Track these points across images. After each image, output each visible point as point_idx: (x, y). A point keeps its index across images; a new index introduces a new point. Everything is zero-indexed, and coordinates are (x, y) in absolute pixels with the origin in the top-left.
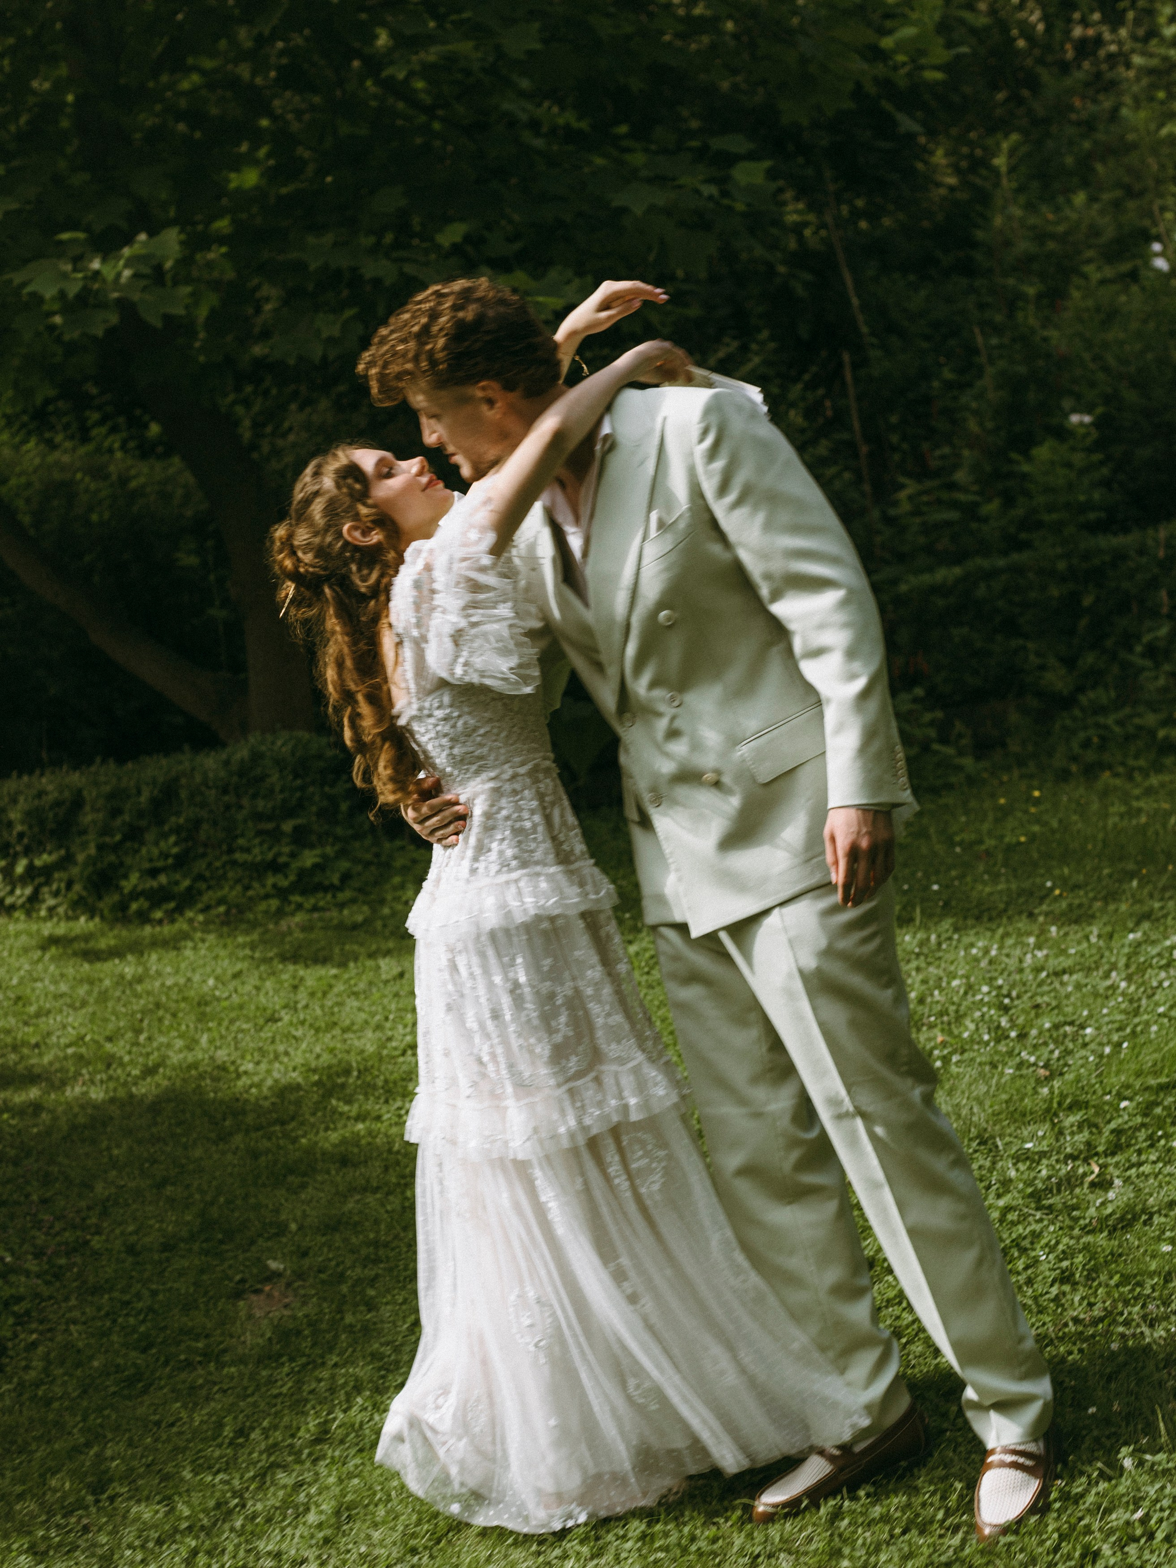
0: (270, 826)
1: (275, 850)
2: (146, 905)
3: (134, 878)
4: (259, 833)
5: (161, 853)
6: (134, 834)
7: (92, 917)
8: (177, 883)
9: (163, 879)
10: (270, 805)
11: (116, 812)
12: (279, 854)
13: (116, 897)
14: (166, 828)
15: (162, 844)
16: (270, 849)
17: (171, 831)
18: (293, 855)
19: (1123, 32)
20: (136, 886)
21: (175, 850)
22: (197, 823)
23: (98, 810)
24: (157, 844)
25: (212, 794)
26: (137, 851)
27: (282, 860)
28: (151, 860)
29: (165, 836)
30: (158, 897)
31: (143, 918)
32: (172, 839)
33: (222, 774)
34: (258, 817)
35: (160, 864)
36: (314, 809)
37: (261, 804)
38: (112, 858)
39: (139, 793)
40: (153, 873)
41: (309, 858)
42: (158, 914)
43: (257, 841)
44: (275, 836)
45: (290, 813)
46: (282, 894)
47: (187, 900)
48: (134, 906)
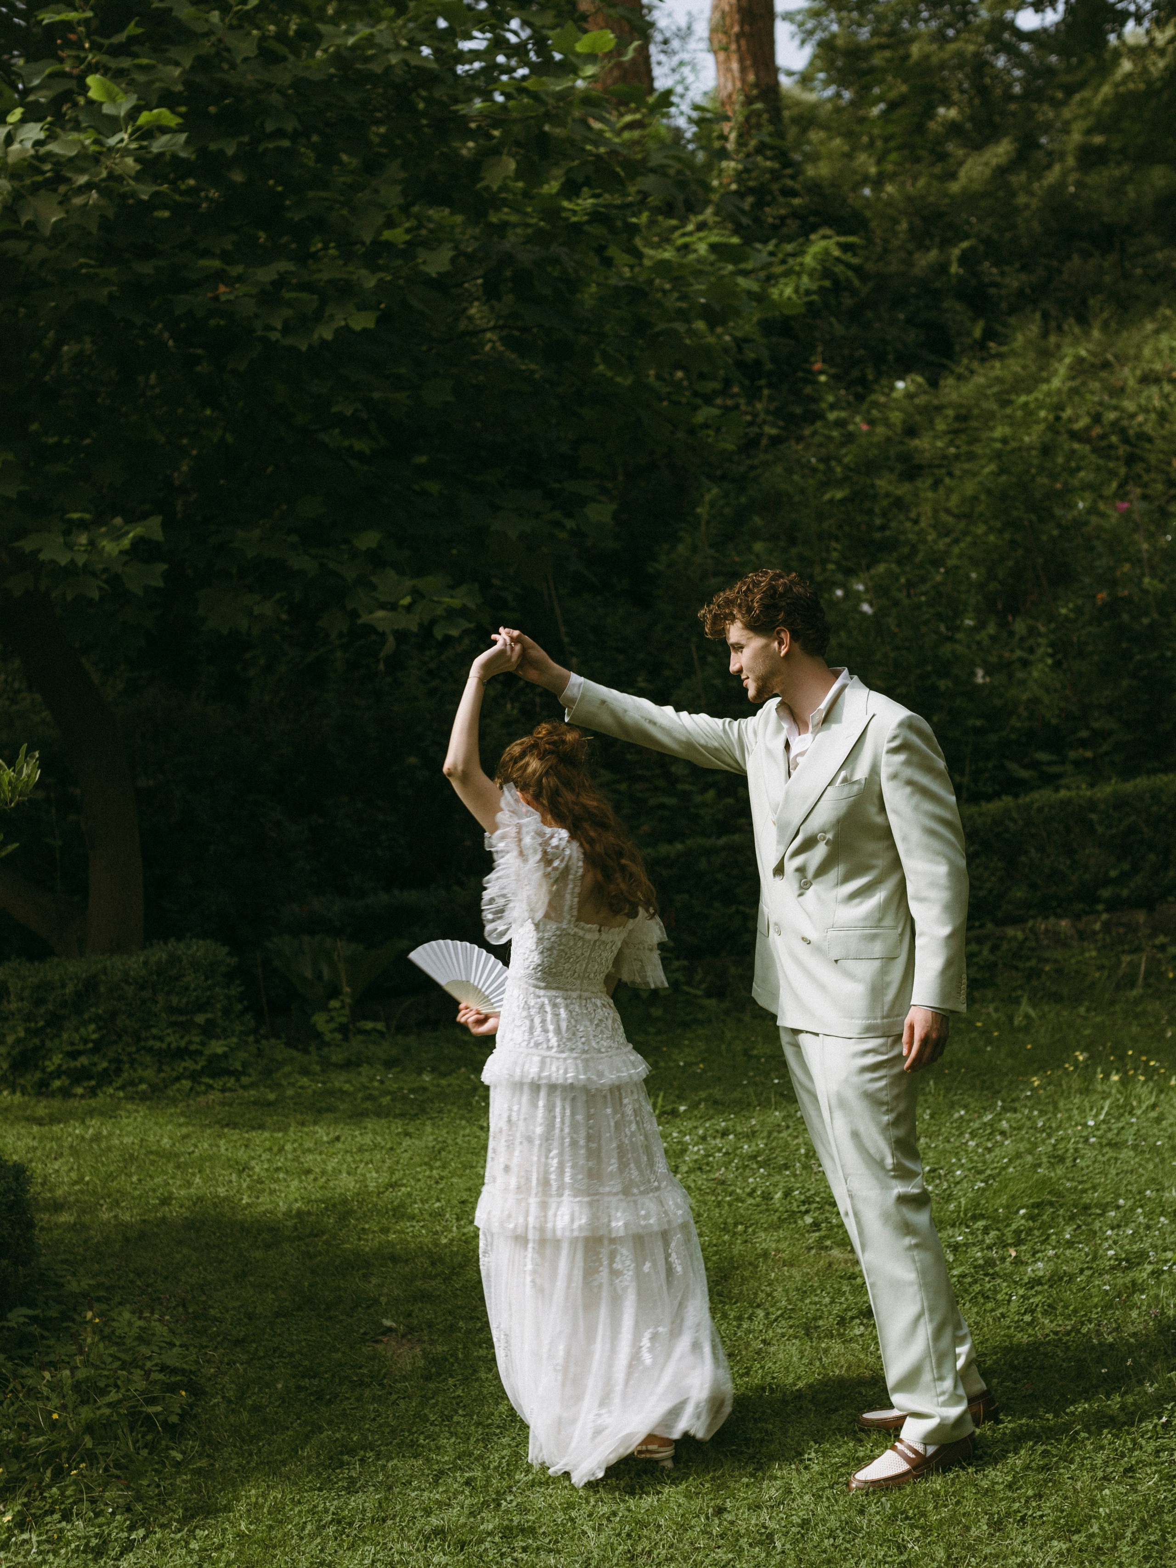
0: (182, 1018)
1: (186, 1039)
2: (67, 1082)
3: (57, 1059)
4: (173, 1024)
5: (81, 1038)
6: (55, 1021)
7: (14, 1092)
8: (95, 1064)
9: (84, 1060)
10: (184, 1000)
11: (40, 1002)
12: (190, 1042)
13: (38, 1075)
14: (86, 1016)
15: (82, 1030)
16: (182, 1037)
17: (91, 1021)
18: (203, 1044)
19: (759, 406)
20: (60, 1066)
21: (95, 1036)
22: (114, 1014)
23: (22, 999)
24: (77, 1030)
25: (130, 990)
26: (59, 1036)
27: (193, 1047)
28: (72, 1044)
29: (85, 1024)
30: (79, 1076)
31: (66, 1093)
32: (92, 1027)
33: (143, 972)
34: (172, 1010)
35: (81, 1047)
36: (218, 1006)
37: (175, 1000)
38: (37, 1041)
39: (63, 986)
40: (73, 1055)
41: (218, 1047)
42: (80, 1091)
43: (169, 1031)
44: (185, 1027)
45: (201, 1007)
46: (194, 1076)
47: (105, 1078)
48: (57, 1083)
